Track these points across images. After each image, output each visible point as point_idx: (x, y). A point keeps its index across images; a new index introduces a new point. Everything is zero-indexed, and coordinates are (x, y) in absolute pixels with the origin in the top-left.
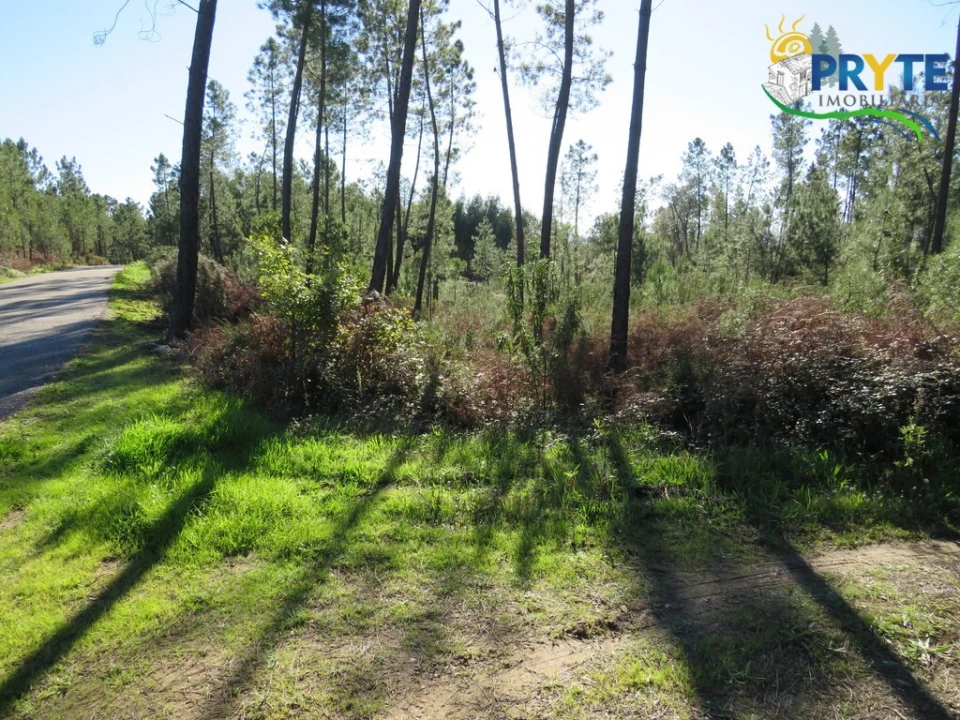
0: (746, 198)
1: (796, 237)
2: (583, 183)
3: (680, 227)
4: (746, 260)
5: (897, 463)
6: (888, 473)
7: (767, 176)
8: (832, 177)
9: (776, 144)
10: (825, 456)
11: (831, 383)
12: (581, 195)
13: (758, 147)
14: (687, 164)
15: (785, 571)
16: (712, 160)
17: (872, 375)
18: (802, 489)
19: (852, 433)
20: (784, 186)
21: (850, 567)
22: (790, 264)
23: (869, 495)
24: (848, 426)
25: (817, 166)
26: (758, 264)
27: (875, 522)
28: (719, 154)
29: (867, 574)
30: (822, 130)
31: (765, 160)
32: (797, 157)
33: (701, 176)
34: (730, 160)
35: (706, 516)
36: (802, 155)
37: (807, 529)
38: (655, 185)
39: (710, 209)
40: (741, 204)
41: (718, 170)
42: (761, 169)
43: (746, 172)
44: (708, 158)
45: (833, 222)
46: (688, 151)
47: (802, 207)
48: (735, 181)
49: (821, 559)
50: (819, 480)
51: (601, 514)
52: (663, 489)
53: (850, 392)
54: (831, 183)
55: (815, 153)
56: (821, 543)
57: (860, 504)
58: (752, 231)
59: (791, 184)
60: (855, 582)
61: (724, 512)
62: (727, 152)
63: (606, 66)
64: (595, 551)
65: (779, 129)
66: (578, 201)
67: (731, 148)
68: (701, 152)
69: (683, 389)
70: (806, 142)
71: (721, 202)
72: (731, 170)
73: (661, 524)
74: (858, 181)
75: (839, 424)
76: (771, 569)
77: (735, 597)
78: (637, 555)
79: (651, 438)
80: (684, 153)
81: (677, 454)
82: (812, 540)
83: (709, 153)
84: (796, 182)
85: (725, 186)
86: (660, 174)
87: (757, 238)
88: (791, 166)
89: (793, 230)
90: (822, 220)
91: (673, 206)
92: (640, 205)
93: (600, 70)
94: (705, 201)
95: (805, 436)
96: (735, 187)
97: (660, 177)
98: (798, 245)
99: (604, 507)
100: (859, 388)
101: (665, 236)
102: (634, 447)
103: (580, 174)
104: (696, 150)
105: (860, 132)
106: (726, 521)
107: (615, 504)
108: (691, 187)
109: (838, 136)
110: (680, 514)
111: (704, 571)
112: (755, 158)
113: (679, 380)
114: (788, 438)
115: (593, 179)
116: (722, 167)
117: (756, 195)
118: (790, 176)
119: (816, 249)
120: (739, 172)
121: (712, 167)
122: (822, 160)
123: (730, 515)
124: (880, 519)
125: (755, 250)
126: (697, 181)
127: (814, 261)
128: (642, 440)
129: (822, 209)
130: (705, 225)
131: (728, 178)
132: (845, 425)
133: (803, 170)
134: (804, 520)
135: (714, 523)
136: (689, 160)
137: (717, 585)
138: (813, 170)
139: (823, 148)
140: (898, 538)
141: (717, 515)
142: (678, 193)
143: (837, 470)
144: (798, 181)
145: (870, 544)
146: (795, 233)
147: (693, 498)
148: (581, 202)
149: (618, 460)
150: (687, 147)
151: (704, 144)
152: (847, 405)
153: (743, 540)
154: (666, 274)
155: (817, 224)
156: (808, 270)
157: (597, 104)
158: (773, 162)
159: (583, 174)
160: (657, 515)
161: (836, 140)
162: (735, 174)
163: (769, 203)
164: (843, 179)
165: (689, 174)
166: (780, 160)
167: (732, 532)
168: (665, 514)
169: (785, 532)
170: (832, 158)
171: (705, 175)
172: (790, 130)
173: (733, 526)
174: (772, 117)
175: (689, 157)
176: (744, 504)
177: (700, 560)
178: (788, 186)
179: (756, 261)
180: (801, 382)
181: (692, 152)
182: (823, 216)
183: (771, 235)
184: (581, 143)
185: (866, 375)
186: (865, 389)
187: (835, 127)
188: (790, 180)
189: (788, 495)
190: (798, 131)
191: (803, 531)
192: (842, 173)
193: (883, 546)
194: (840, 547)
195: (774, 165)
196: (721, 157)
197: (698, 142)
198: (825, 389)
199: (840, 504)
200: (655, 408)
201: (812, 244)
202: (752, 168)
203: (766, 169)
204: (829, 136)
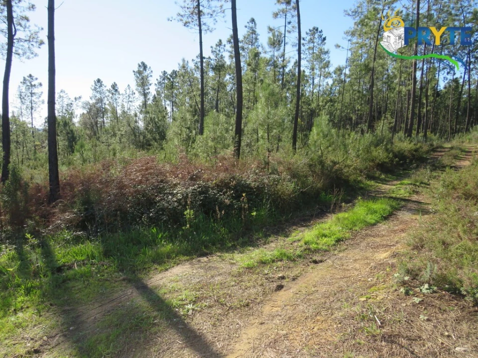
0: (126, 109)
1: (149, 128)
2: (34, 98)
3: (94, 123)
4: (128, 139)
5: (184, 228)
6: (180, 233)
7: (135, 99)
8: (163, 101)
9: (137, 84)
10: (154, 230)
11: (156, 196)
12: (33, 105)
13: (129, 85)
14: (94, 91)
15: (135, 290)
16: (107, 90)
17: (172, 190)
18: (144, 248)
19: (166, 217)
20: (143, 104)
21: (164, 280)
22: (148, 141)
23: (173, 244)
24: (164, 215)
25: (156, 96)
26: (133, 141)
27: (176, 256)
28: (110, 87)
29: (171, 281)
30: (157, 80)
31: (133, 91)
32: (147, 91)
33: (102, 98)
34: (116, 90)
35: (97, 273)
36: (149, 90)
37: (146, 267)
38: (77, 101)
39: (109, 115)
40: (124, 112)
41: (111, 95)
42: (131, 96)
43: (124, 97)
44: (105, 89)
45: (164, 121)
46: (94, 85)
47: (151, 115)
48: (120, 101)
49: (152, 279)
50: (153, 243)
51: (34, 288)
52: (73, 264)
53: (164, 199)
54: (164, 104)
55: (155, 90)
56: (152, 272)
57: (170, 249)
58: (129, 125)
59: (146, 104)
60: (166, 286)
61: (106, 269)
62: (114, 86)
63: (39, 35)
64: (30, 310)
65: (138, 77)
66: (32, 109)
67: (116, 85)
68: (101, 86)
69: (85, 208)
70: (150, 85)
71: (114, 111)
72: (117, 96)
73: (71, 284)
74: (174, 104)
75: (160, 214)
76: (128, 291)
77: (109, 312)
78: (56, 305)
79: (68, 237)
80: (92, 86)
81: (82, 244)
82: (149, 271)
83: (105, 87)
84: (148, 103)
85: (115, 103)
86: (80, 96)
87: (132, 129)
88: (145, 95)
89: (147, 126)
90: (160, 121)
91: (89, 113)
92: (70, 112)
93: (36, 36)
94: (106, 111)
95: (147, 222)
96: (120, 104)
97: (80, 97)
98: (151, 132)
99: (37, 282)
100: (167, 197)
101: (86, 128)
102: (59, 244)
103: (32, 93)
104: (99, 84)
105: (172, 82)
106: (107, 273)
107: (44, 280)
108: (97, 103)
109: (164, 83)
110: (82, 276)
111: (94, 303)
112: (128, 91)
113: (84, 203)
114: (138, 224)
115: (40, 97)
116: (113, 94)
117: (131, 108)
118: (145, 100)
119: (159, 133)
120: (121, 96)
121: (108, 94)
122: (159, 93)
123: (110, 269)
124: (178, 254)
125: (132, 135)
126: (100, 100)
127: (158, 139)
128: (64, 240)
129: (160, 116)
130: (107, 122)
131: (116, 99)
132: (163, 214)
133: (150, 97)
134: (145, 263)
135: (101, 276)
136: (95, 89)
137: (100, 308)
138: (155, 97)
139: (158, 88)
140: (185, 260)
141: (103, 271)
142: (91, 106)
143: (160, 236)
144: (150, 102)
145: (173, 267)
146: (149, 127)
147: (89, 266)
148: (34, 109)
149: (48, 254)
150: (94, 83)
151: (102, 82)
152: (163, 205)
153: (115, 281)
154: (86, 147)
155: (158, 122)
156: (156, 143)
157: (36, 55)
158: (137, 93)
159: (33, 93)
160: (69, 280)
161: (163, 85)
162: (119, 98)
163: (137, 112)
164: (168, 102)
165: (96, 97)
166: (140, 92)
167: (110, 278)
168: (74, 278)
169: (136, 271)
170: (162, 92)
171: (104, 97)
172: (142, 78)
173: (111, 275)
174: (134, 72)
175: (95, 88)
176: (116, 262)
177: (92, 297)
178: (145, 104)
179: (132, 140)
180: (143, 197)
181: (96, 85)
182: (160, 119)
183: (138, 127)
184: (30, 76)
185: (170, 191)
186: (170, 197)
187: (162, 79)
188: (146, 101)
189: (138, 252)
190: (147, 79)
191: (144, 268)
192: (167, 99)
193: (179, 266)
194: (161, 271)
195: (137, 95)
196: (112, 89)
197: (99, 81)
198: (154, 199)
199: (161, 251)
200: (70, 221)
201: (157, 131)
202: (127, 95)
203: (134, 96)
204: (160, 82)
